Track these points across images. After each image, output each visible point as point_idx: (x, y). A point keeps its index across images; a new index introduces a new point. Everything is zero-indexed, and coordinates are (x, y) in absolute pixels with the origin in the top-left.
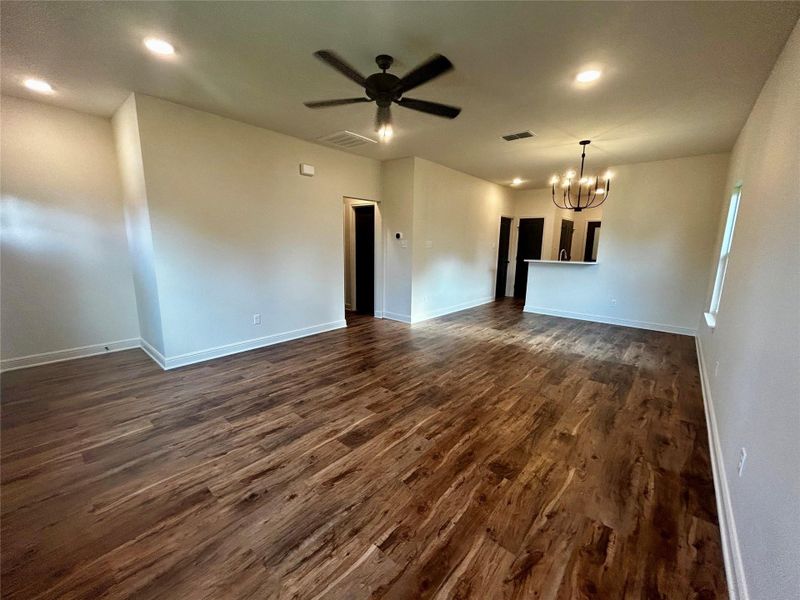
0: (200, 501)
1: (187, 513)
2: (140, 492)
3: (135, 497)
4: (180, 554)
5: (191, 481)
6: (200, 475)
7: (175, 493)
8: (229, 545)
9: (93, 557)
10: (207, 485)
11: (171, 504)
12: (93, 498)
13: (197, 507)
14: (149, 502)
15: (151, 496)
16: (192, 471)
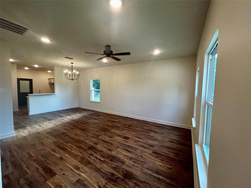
0: (156, 152)
1: (159, 152)
2: (161, 164)
3: (163, 163)
4: (165, 149)
5: (152, 157)
6: (150, 156)
7: (157, 157)
8: (160, 145)
9: (176, 159)
10: (152, 153)
11: (159, 156)
12: (169, 172)
13: (157, 152)
14: (162, 160)
15: (160, 161)
16: (150, 158)
